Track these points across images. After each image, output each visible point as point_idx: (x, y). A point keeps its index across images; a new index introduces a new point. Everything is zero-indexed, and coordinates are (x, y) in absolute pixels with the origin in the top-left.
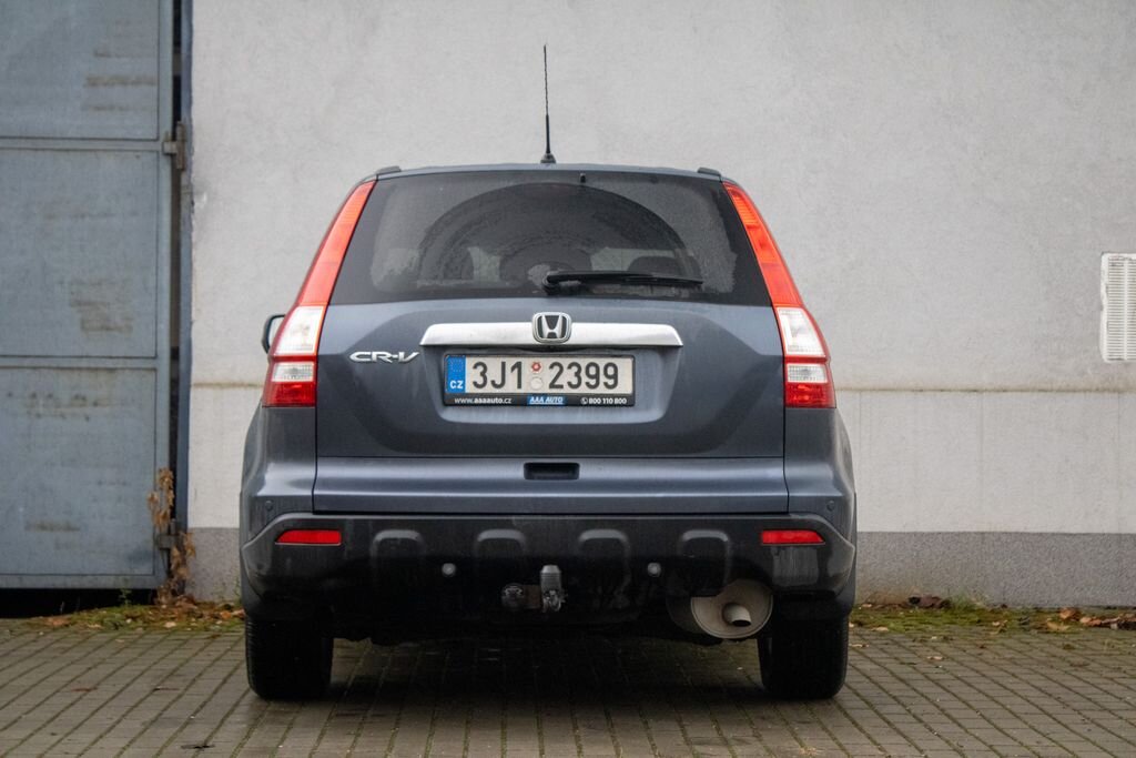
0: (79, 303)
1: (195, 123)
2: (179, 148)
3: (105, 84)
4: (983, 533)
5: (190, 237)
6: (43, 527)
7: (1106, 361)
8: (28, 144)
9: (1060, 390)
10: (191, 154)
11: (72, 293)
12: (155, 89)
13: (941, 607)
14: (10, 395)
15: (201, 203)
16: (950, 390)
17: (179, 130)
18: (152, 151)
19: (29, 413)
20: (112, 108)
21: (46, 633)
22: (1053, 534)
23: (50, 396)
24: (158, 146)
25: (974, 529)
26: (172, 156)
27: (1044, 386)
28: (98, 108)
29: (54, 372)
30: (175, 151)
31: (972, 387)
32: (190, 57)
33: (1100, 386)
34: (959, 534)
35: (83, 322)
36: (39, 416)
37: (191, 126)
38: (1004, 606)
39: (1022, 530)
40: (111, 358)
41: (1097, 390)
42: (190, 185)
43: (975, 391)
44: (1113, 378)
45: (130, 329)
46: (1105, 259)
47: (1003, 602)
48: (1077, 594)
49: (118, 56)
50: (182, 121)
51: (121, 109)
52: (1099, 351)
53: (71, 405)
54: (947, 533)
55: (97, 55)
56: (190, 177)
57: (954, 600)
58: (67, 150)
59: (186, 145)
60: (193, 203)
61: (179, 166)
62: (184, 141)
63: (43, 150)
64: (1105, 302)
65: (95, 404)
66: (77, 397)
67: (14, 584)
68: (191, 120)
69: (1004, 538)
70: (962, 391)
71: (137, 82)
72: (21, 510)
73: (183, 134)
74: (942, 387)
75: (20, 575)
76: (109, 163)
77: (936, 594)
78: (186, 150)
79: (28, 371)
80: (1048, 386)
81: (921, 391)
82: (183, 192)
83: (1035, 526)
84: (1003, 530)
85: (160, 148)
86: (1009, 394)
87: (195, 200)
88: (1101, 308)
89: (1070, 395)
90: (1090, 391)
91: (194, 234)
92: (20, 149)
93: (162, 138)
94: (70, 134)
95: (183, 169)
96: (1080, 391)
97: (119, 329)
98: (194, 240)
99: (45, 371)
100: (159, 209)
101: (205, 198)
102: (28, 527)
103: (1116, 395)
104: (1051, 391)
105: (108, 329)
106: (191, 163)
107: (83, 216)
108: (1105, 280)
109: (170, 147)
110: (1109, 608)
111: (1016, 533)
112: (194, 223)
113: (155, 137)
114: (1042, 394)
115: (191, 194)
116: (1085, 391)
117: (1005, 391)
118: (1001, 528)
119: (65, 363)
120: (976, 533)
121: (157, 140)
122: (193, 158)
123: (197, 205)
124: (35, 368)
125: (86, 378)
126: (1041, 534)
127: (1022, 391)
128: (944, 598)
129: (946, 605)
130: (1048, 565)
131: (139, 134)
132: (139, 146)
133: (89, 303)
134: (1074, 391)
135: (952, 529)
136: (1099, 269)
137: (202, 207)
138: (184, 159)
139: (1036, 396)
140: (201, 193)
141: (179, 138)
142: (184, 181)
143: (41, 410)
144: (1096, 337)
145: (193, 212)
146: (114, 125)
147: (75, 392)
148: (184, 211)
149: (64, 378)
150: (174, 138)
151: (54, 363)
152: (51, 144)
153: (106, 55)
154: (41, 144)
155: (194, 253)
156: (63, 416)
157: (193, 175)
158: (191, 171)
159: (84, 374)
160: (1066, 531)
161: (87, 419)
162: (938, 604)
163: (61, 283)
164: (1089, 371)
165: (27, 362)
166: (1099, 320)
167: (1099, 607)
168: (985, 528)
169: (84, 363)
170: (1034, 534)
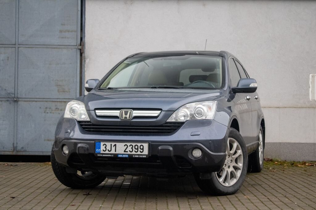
0: (57, 85)
1: (86, 41)
2: (82, 48)
3: (64, 32)
4: (280, 143)
5: (84, 69)
6: (48, 140)
7: (311, 100)
8: (45, 46)
9: (299, 108)
10: (85, 49)
11: (55, 83)
12: (76, 33)
13: (270, 161)
14: (40, 108)
15: (87, 61)
16: (272, 107)
17: (82, 43)
18: (75, 48)
19: (45, 112)
20: (65, 38)
21: (48, 166)
22: (298, 143)
23: (50, 108)
24: (77, 47)
25: (278, 142)
26: (80, 50)
27: (295, 106)
28: (62, 38)
29: (51, 102)
30: (81, 48)
31: (278, 107)
32: (85, 25)
33: (309, 106)
34: (274, 143)
35: (58, 90)
36: (48, 113)
37: (85, 42)
38: (285, 161)
39: (290, 142)
40: (65, 99)
41: (309, 107)
42: (84, 57)
43: (278, 108)
44: (312, 104)
45: (70, 91)
46: (311, 75)
47: (285, 160)
48: (304, 158)
49: (67, 25)
50: (83, 41)
51: (68, 38)
52: (309, 98)
53: (55, 110)
54: (271, 143)
55: (62, 25)
56: (84, 55)
57: (273, 159)
58: (55, 48)
59: (84, 47)
60: (85, 61)
61: (82, 52)
62: (83, 46)
63: (49, 48)
64: (311, 86)
65: (61, 110)
66: (56, 108)
67: (41, 154)
68: (85, 41)
69: (285, 144)
70: (275, 108)
71: (72, 31)
72: (43, 136)
73: (83, 44)
74: (270, 107)
75: (43, 152)
76: (65, 51)
77: (269, 158)
78: (84, 48)
79: (45, 102)
80: (297, 107)
81: (265, 107)
82: (83, 58)
83: (293, 141)
84: (285, 142)
85: (77, 48)
86: (287, 108)
87: (86, 60)
88: (310, 87)
89: (302, 109)
90: (307, 108)
91: (85, 69)
92: (43, 48)
93: (78, 45)
94: (55, 44)
95: (83, 53)
96: (304, 108)
97: (67, 92)
98: (85, 70)
99: (49, 102)
100: (77, 63)
101: (88, 60)
102: (45, 140)
103: (313, 109)
104: (297, 108)
105: (64, 92)
106: (85, 51)
107: (58, 64)
108: (310, 80)
109: (80, 47)
110: (311, 161)
111: (289, 143)
112: (85, 66)
113: (76, 45)
114: (295, 108)
115: (85, 59)
116: (306, 108)
117: (286, 108)
118: (284, 142)
119: (54, 100)
120: (279, 143)
121: (77, 45)
122: (86, 50)
123: (86, 62)
124: (46, 101)
125: (59, 104)
126: (295, 143)
127: (290, 108)
128: (270, 159)
129: (271, 160)
130: (296, 151)
131: (72, 44)
132: (72, 47)
133: (59, 85)
134: (303, 108)
135: (272, 142)
136: (309, 78)
137: (87, 62)
138: (83, 50)
139: (293, 109)
140: (87, 58)
141: (82, 45)
142: (83, 56)
143: (48, 111)
144: (308, 94)
145: (85, 63)
146: (66, 42)
147: (56, 107)
148: (83, 63)
149: (54, 104)
150: (81, 45)
151: (51, 100)
152: (51, 46)
153: (65, 25)
154: (48, 46)
155: (85, 73)
156: (53, 113)
157: (85, 54)
158: (85, 53)
159: (58, 103)
160: (301, 142)
161: (59, 114)
162: (269, 160)
163: (53, 80)
164: (307, 103)
165: (44, 100)
166: (309, 90)
167: (309, 161)
168: (281, 142)
169: (58, 100)
170: (293, 143)
